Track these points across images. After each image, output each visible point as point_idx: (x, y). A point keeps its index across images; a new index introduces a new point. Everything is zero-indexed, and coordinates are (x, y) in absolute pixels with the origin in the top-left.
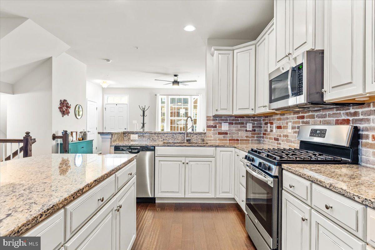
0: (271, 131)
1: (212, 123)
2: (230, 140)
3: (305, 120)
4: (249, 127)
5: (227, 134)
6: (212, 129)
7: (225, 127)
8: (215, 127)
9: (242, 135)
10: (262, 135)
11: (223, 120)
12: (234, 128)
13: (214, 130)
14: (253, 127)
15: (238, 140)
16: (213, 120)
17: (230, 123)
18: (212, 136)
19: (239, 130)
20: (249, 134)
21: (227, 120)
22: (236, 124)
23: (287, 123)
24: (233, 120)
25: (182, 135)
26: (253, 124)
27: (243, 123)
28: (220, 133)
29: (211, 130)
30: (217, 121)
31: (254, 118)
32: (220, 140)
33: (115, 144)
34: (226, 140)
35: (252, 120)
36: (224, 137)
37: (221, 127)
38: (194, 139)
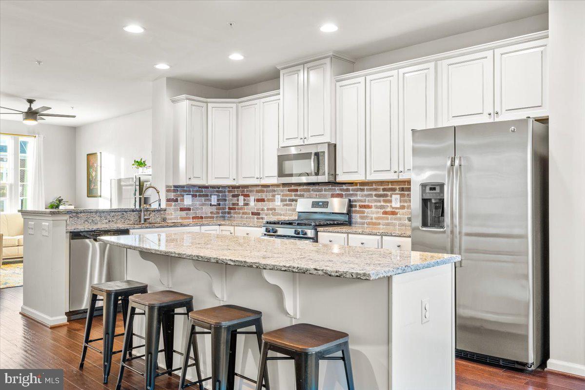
0: (247, 204)
1: (172, 195)
2: (193, 218)
3: (299, 193)
4: (214, 200)
5: (189, 209)
6: (173, 203)
7: (188, 201)
8: (176, 200)
9: (207, 210)
10: (227, 210)
11: (185, 191)
12: (198, 201)
13: (175, 205)
14: (218, 200)
15: (202, 218)
16: (174, 191)
17: (194, 196)
18: (173, 214)
19: (203, 205)
20: (214, 209)
21: (190, 191)
22: (200, 196)
23: (274, 196)
24: (197, 191)
25: (135, 213)
26: (218, 196)
27: (207, 196)
28: (182, 209)
29: (171, 205)
30: (178, 193)
31: (219, 188)
32: (182, 218)
33: (72, 228)
34: (189, 218)
35: (218, 192)
36: (187, 214)
37: (183, 200)
38: (153, 218)
